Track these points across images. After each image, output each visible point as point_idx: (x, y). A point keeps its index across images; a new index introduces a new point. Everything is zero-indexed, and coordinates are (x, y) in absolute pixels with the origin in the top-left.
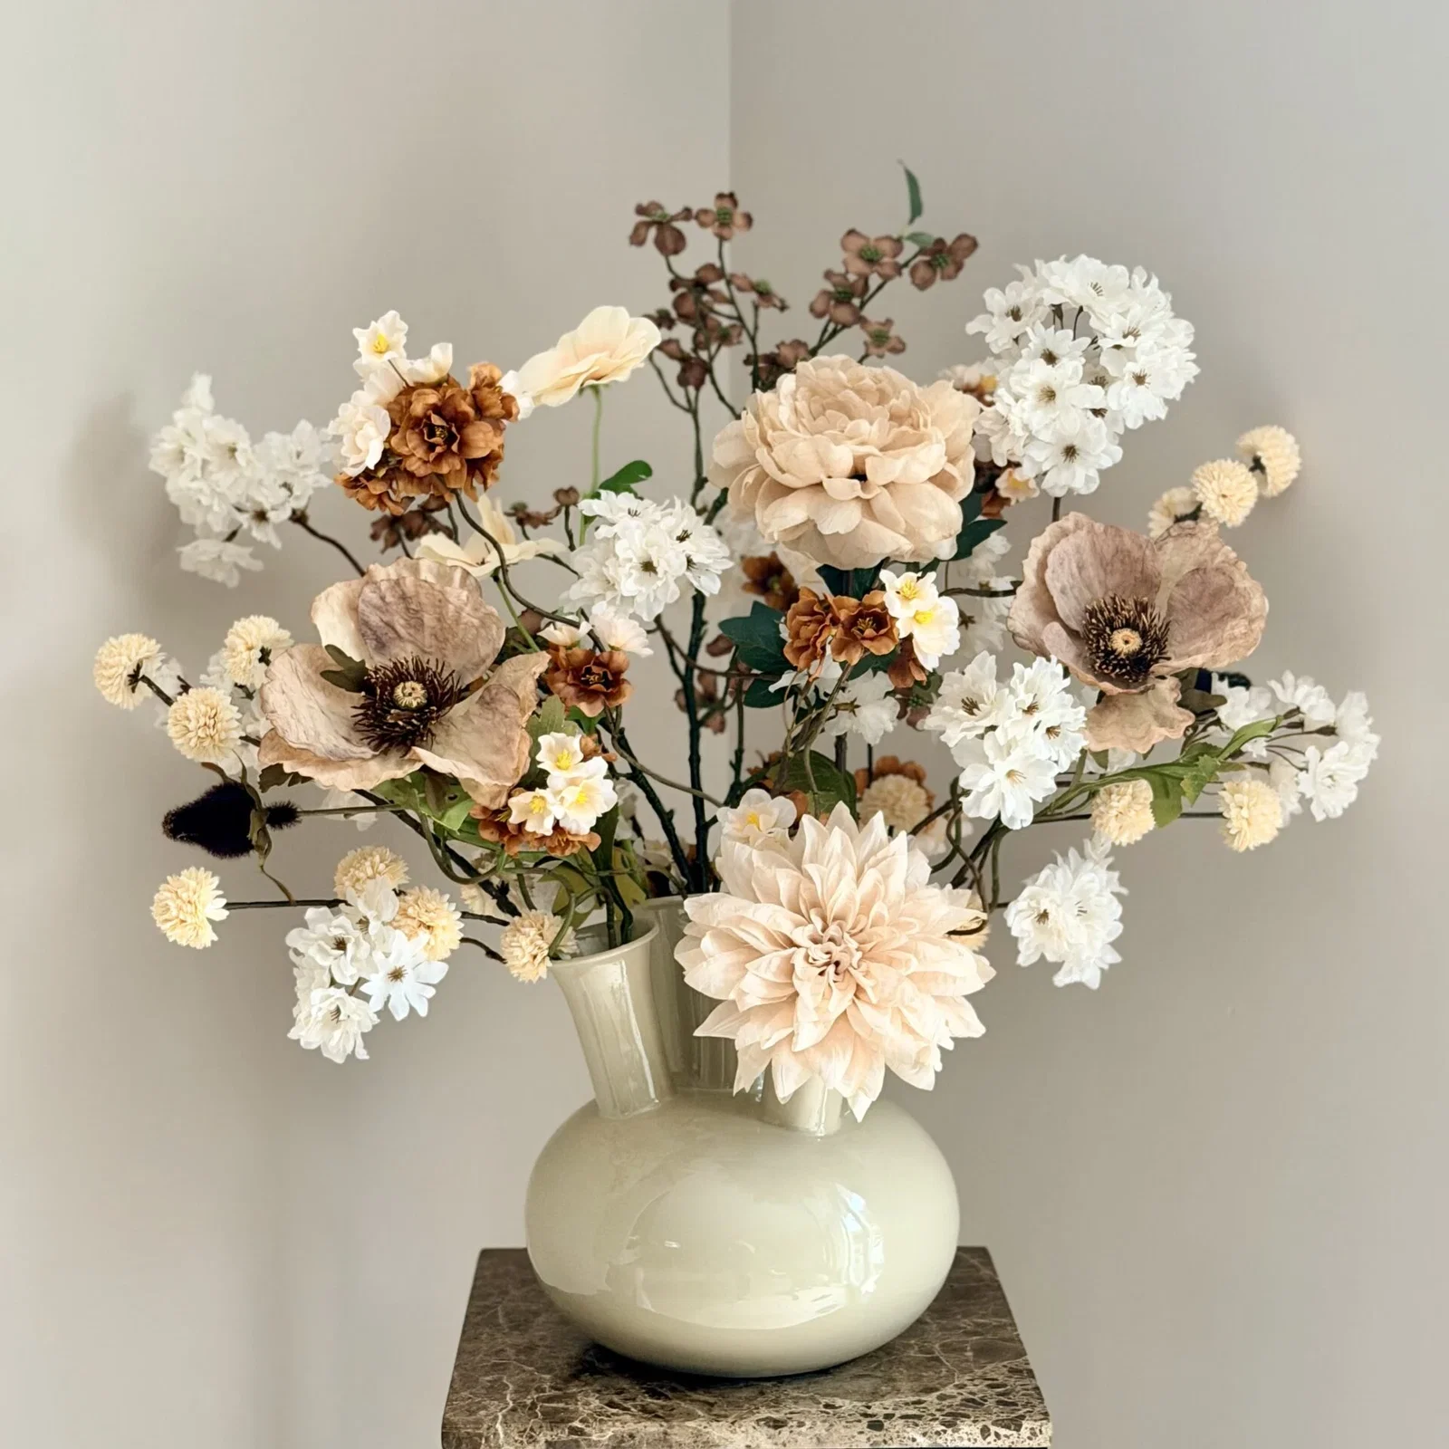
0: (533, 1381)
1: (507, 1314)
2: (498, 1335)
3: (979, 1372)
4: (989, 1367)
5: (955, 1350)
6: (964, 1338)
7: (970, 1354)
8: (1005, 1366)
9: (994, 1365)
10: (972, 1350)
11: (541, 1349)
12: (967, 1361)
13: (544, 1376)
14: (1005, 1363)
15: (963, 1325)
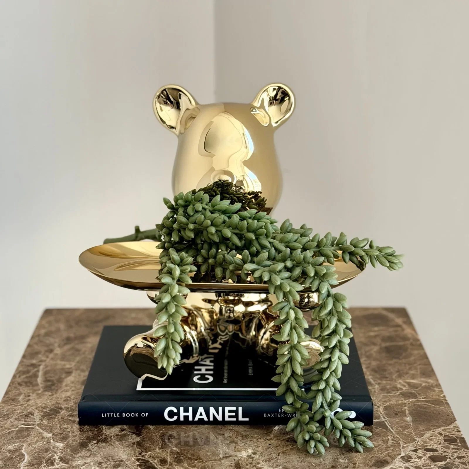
0: (47, 450)
1: (46, 373)
2: (33, 396)
3: (419, 441)
4: (428, 434)
5: (396, 414)
6: (401, 400)
7: (409, 419)
8: (441, 434)
9: (431, 432)
10: (411, 414)
11: (62, 412)
12: (408, 427)
13: (57, 444)
14: (440, 430)
15: (399, 386)
